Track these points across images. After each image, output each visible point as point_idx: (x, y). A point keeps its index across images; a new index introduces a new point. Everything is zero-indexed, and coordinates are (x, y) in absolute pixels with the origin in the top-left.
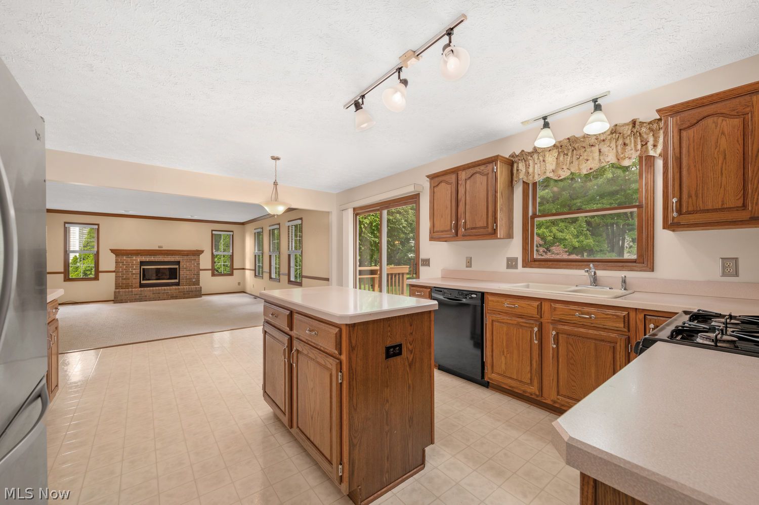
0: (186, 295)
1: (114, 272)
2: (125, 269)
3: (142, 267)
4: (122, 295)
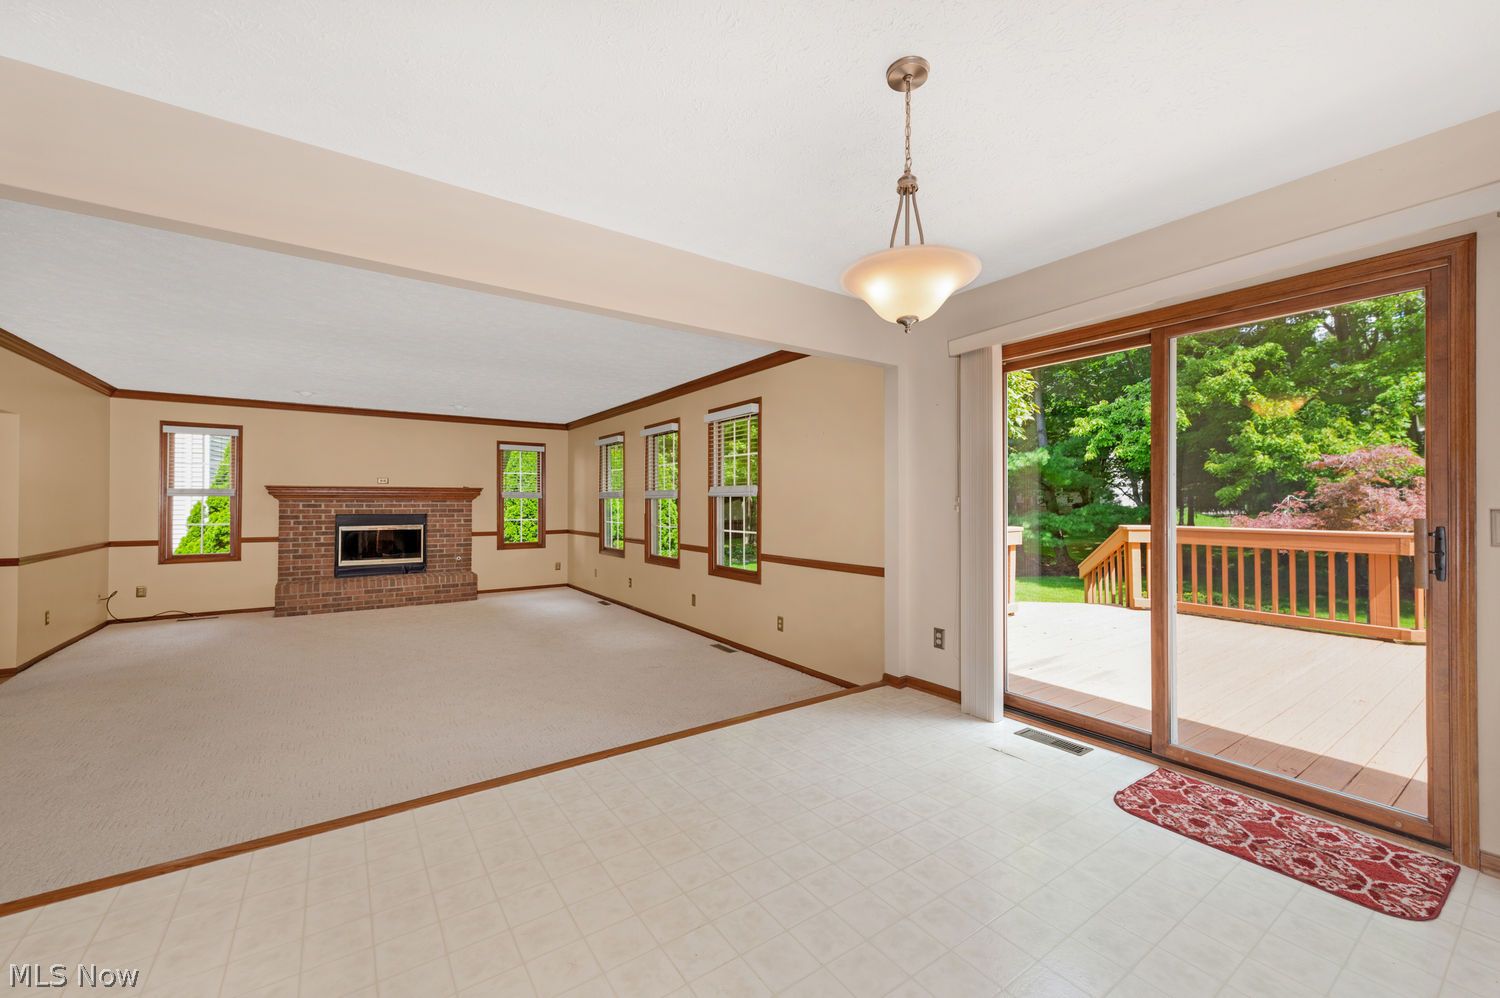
0: (442, 595)
1: (277, 539)
2: (302, 534)
3: (342, 529)
4: (295, 597)
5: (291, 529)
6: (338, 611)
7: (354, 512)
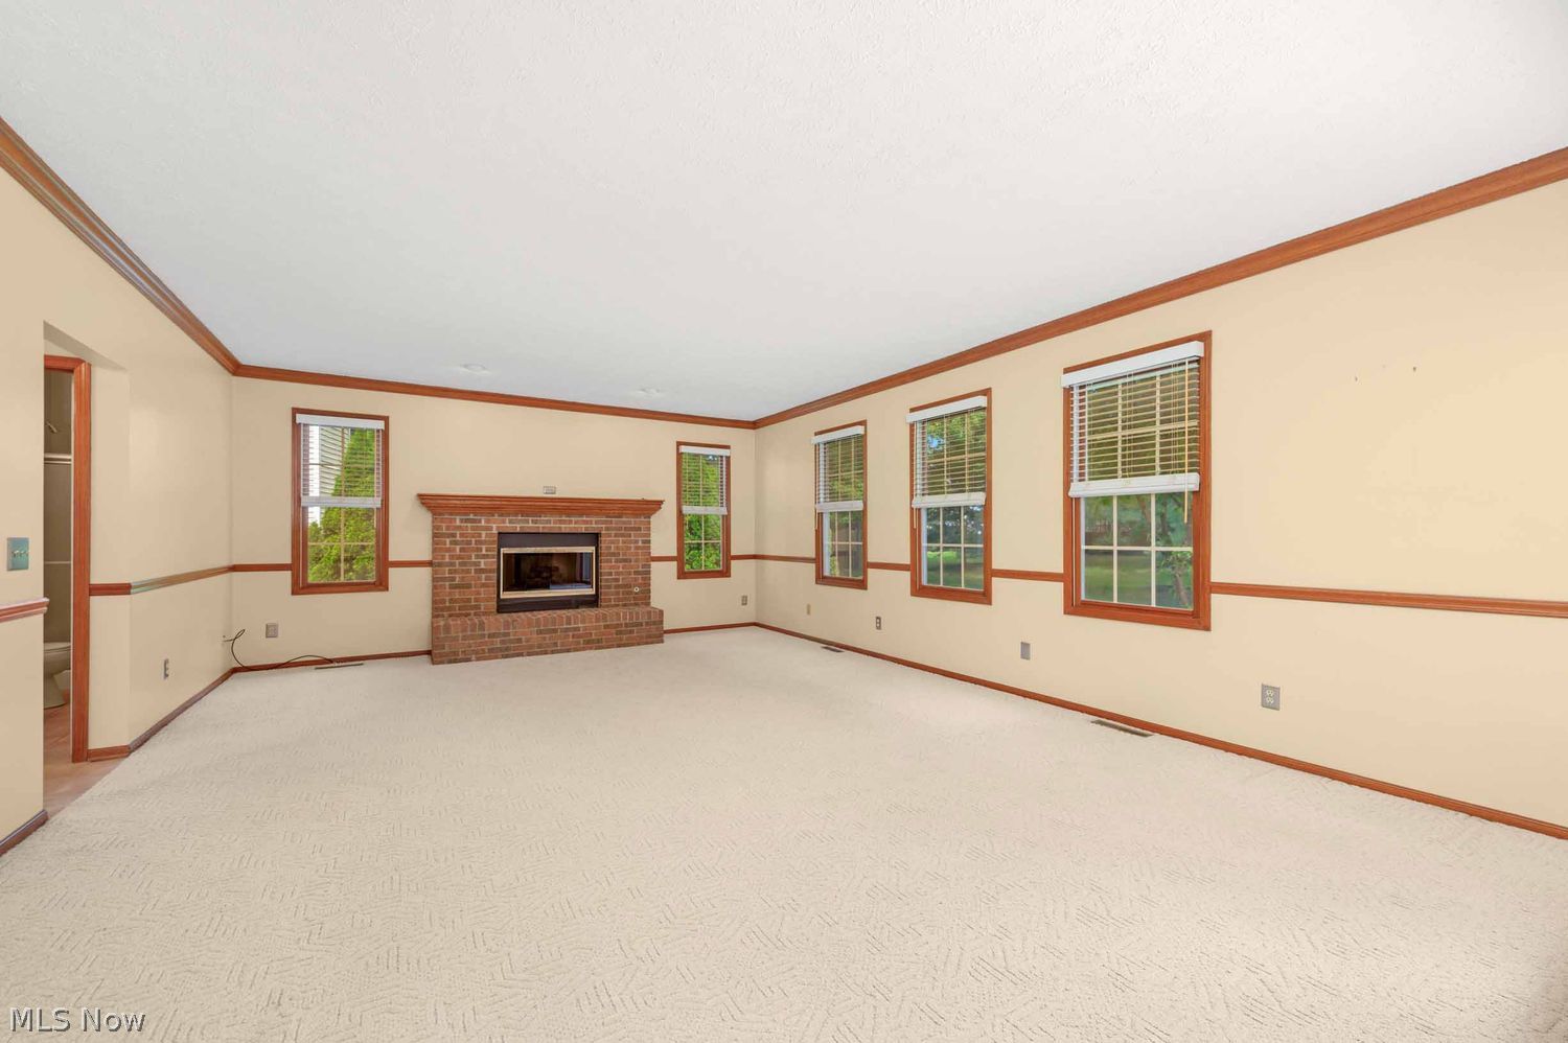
0: (623, 637)
1: (429, 564)
2: (459, 557)
3: (504, 550)
4: (455, 639)
5: (448, 550)
6: (507, 657)
7: (518, 530)
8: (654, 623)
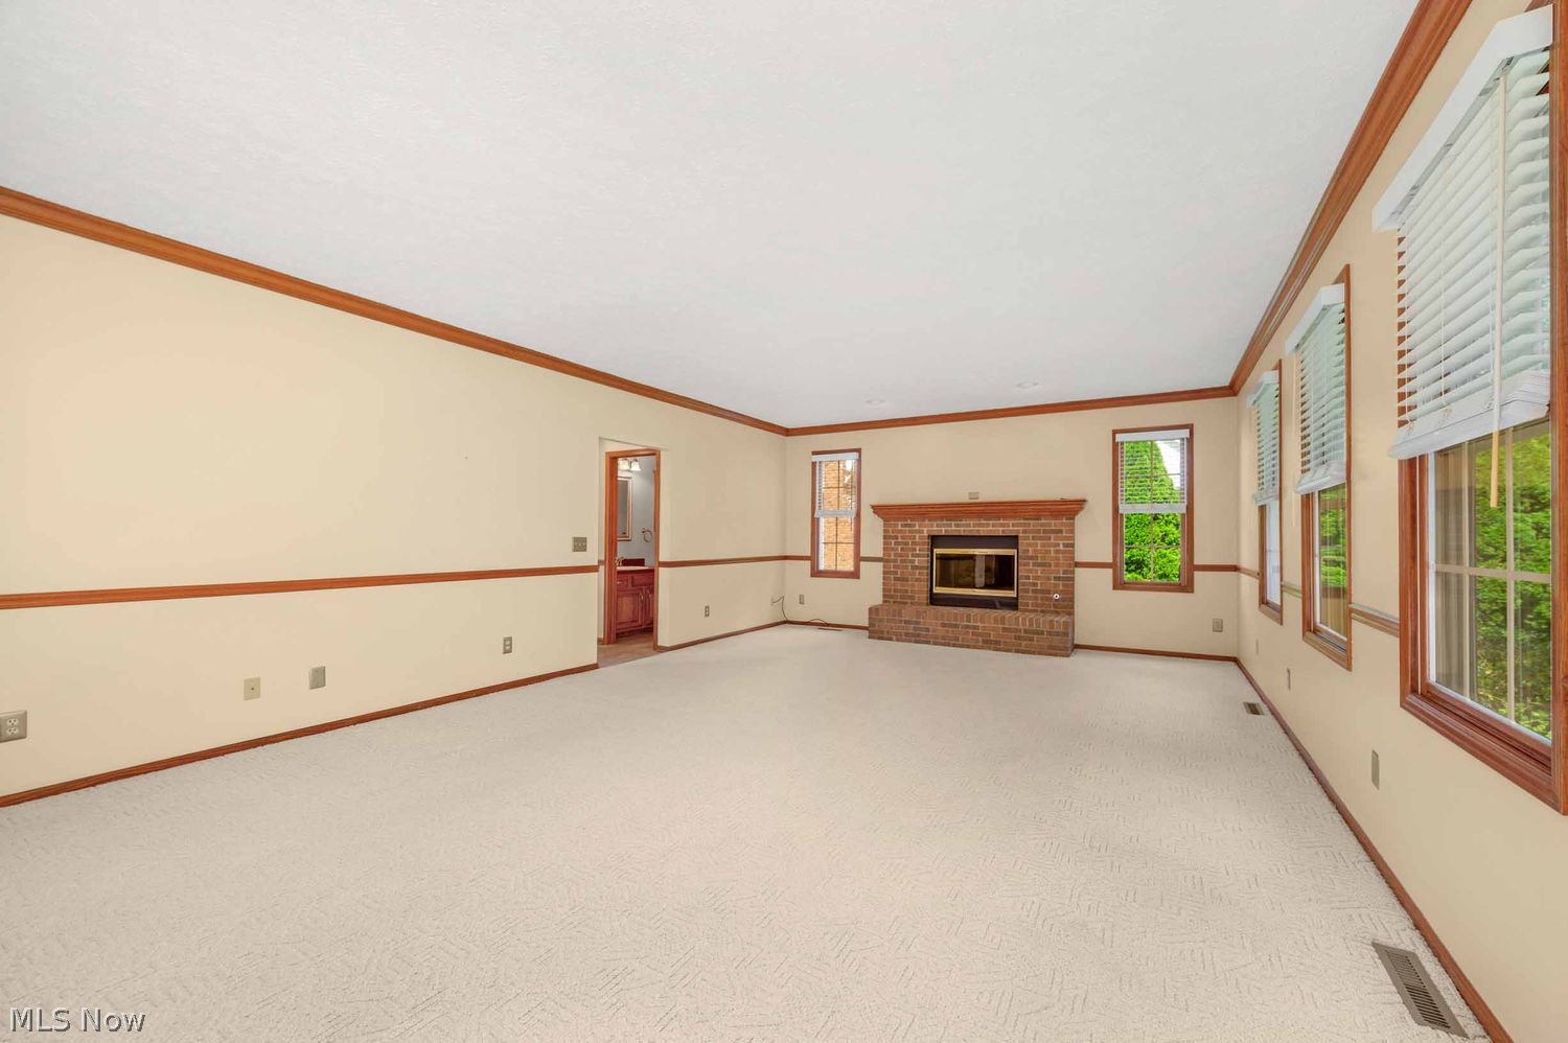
1: (882, 559)
2: (901, 555)
3: (937, 551)
5: (892, 549)
7: (943, 533)
8: (1058, 634)
